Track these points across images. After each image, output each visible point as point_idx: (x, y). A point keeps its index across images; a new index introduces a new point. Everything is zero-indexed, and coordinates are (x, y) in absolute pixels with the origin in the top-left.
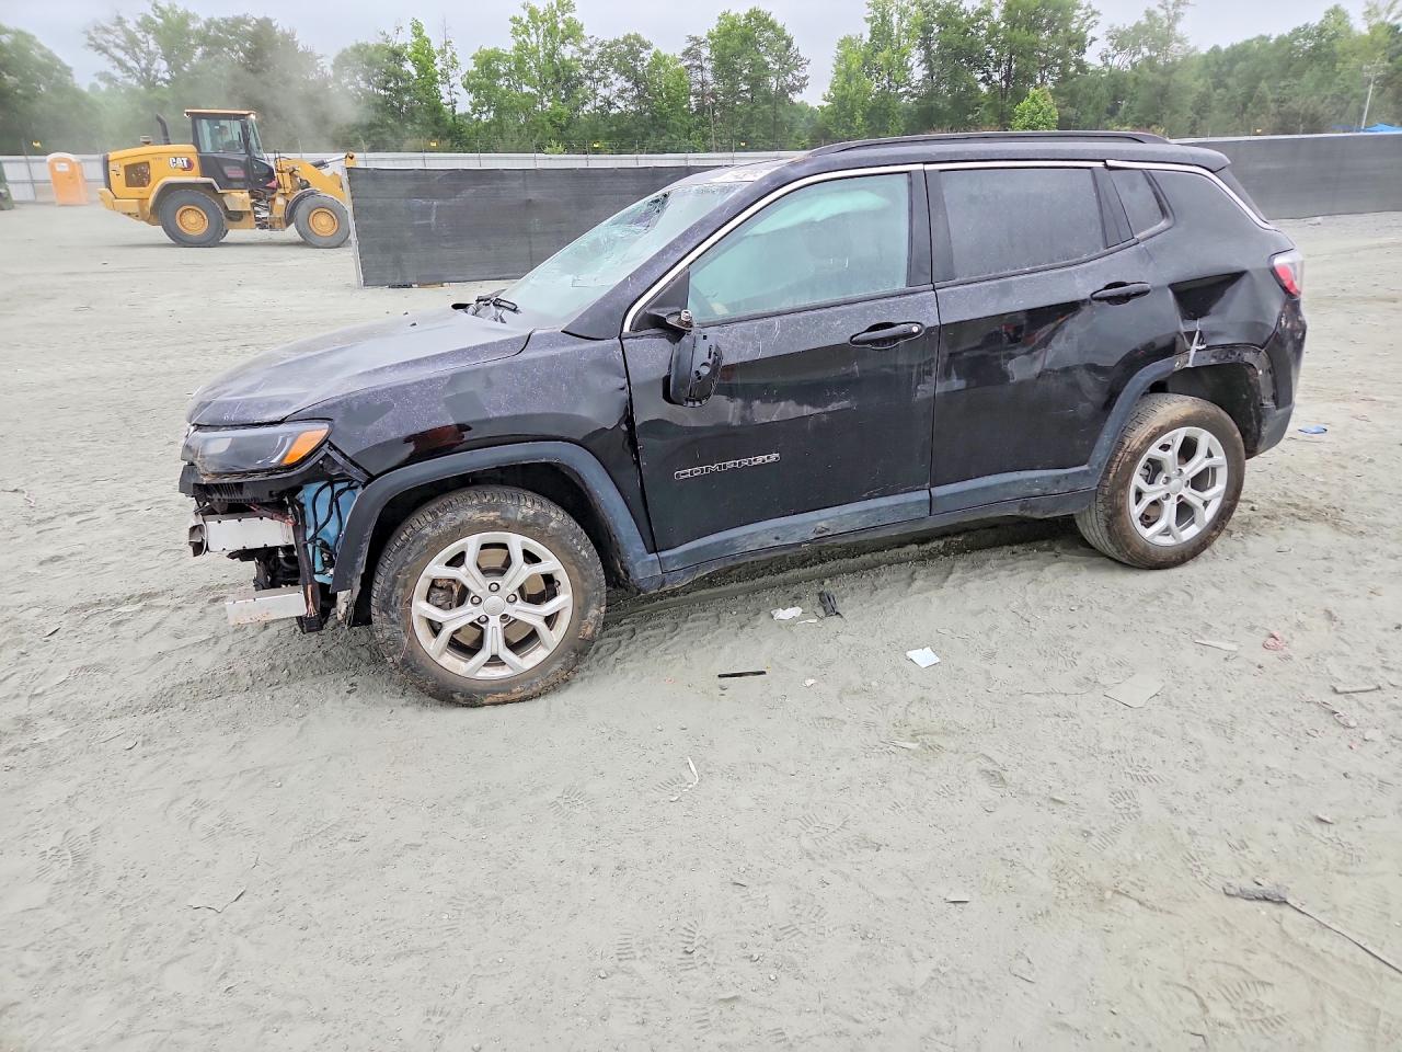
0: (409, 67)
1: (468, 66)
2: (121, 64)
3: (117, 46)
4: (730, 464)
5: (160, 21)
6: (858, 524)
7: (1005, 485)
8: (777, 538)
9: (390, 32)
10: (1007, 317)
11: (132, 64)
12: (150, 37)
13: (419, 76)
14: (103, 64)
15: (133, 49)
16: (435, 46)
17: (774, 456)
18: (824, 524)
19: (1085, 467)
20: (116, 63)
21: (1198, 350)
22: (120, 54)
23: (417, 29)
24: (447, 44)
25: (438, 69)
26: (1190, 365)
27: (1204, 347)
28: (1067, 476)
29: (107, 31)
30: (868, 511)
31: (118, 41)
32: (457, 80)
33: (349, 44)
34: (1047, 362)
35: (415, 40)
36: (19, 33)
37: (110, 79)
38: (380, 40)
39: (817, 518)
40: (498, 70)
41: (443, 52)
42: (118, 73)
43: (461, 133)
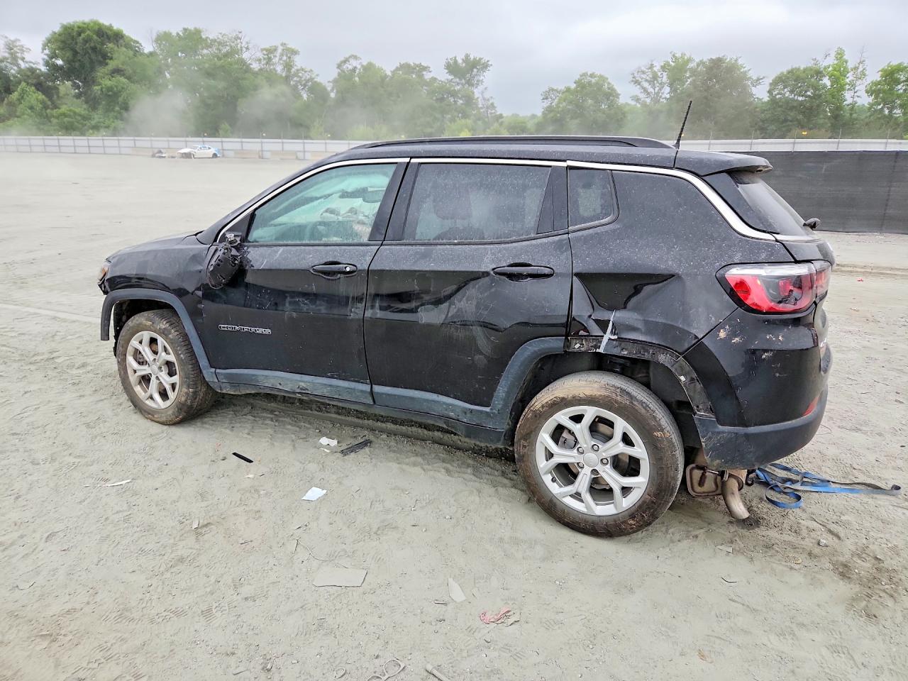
0: (826, 81)
1: (874, 76)
2: (645, 90)
3: (646, 80)
4: (246, 329)
5: (673, 64)
6: (325, 392)
7: (427, 401)
8: (280, 384)
9: (820, 58)
10: (418, 273)
11: (650, 90)
12: (665, 74)
13: (832, 86)
14: (636, 90)
15: (654, 82)
16: (850, 65)
17: (268, 331)
18: (302, 384)
19: (487, 409)
20: (642, 91)
21: (610, 339)
22: (646, 85)
23: (840, 55)
24: (861, 62)
25: (847, 80)
26: (601, 350)
27: (616, 337)
28: (471, 411)
29: (643, 72)
30: (330, 386)
31: (648, 78)
32: (861, 87)
33: (784, 69)
34: (450, 315)
35: (836, 62)
36: (601, 76)
37: (638, 100)
38: (810, 64)
39: (299, 379)
40: (899, 79)
41: (856, 68)
42: (642, 96)
43: (853, 124)
